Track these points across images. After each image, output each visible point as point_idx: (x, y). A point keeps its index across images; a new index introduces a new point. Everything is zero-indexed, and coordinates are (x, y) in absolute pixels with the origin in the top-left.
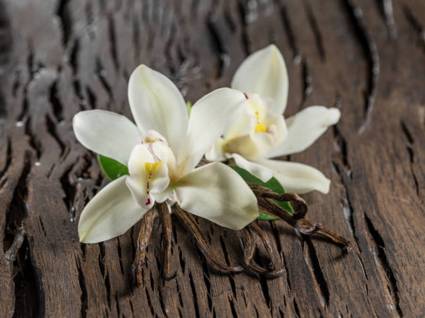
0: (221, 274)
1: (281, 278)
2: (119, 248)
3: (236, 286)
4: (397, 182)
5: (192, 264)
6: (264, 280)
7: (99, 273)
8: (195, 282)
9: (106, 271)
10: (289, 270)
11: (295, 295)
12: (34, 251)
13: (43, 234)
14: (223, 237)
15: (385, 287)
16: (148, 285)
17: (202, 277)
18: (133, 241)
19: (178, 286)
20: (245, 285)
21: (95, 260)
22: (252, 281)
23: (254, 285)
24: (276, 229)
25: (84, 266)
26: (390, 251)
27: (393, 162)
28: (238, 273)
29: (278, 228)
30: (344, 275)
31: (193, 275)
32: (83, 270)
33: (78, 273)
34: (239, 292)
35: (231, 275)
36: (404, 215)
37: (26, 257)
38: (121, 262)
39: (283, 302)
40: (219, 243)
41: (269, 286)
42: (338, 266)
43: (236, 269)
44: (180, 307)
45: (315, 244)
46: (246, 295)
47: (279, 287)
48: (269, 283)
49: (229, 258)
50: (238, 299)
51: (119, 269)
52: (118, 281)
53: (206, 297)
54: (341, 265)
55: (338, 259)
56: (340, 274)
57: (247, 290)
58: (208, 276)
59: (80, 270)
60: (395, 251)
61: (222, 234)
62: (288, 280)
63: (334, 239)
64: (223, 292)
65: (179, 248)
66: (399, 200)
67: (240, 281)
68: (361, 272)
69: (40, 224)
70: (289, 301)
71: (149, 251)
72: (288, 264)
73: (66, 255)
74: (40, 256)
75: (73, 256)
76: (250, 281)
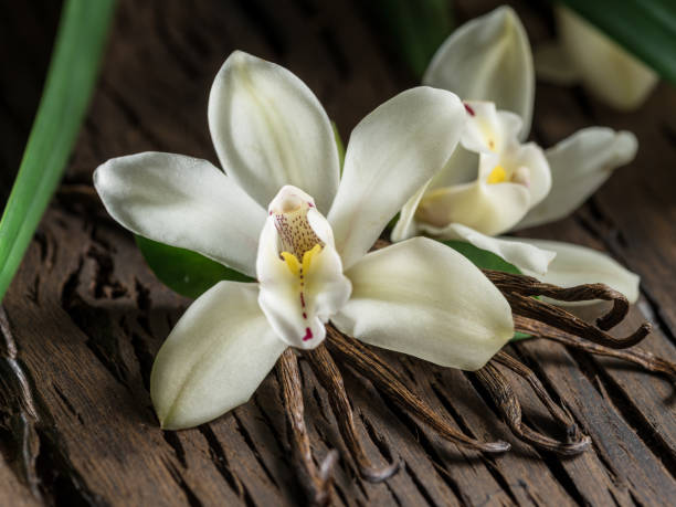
0: (468, 462)
1: (585, 454)
2: (242, 431)
3: (509, 482)
5: (401, 449)
6: (555, 463)
7: (233, 494)
8: (424, 482)
9: (239, 482)
10: (595, 437)
11: (630, 486)
12: (71, 458)
13: (77, 423)
14: (438, 386)
17: (435, 472)
18: (263, 413)
19: (395, 496)
20: (524, 476)
21: (205, 462)
22: (534, 467)
23: (541, 474)
24: (529, 358)
25: (190, 476)
28: (501, 454)
29: (535, 357)
31: (414, 469)
32: (192, 486)
33: (182, 494)
34: (518, 492)
35: (488, 459)
37: (56, 474)
38: (260, 460)
41: (572, 474)
43: (498, 447)
45: (612, 373)
46: (536, 498)
48: (568, 466)
49: (469, 426)
51: (264, 476)
57: (533, 489)
58: (445, 468)
59: (184, 486)
61: (434, 381)
62: (601, 458)
63: (645, 364)
64: (488, 498)
65: (362, 417)
67: (513, 470)
69: (60, 400)
70: (624, 499)
72: (586, 426)
73: (143, 460)
74: (90, 467)
75: (157, 458)
76: (530, 469)
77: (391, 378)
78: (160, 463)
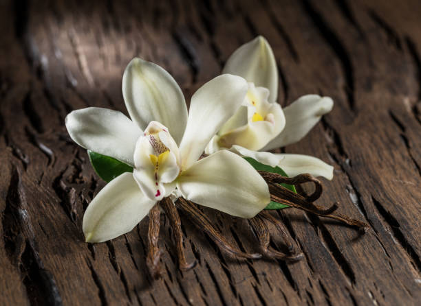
0: (239, 263)
1: (301, 262)
2: (128, 245)
3: (257, 272)
4: (397, 167)
5: (207, 256)
6: (284, 265)
7: (115, 272)
8: (214, 271)
9: (119, 268)
10: (308, 254)
11: (320, 277)
13: (46, 239)
14: (234, 228)
15: (409, 263)
16: (166, 277)
17: (220, 267)
18: (140, 238)
19: (197, 277)
20: (266, 270)
21: (105, 258)
22: (273, 267)
23: (275, 268)
24: (285, 217)
25: (95, 264)
26: (406, 230)
27: (389, 149)
28: (257, 260)
29: (288, 216)
30: (365, 255)
31: (210, 265)
32: (95, 269)
33: (90, 272)
34: (261, 277)
35: (249, 262)
36: (412, 196)
37: (31, 261)
38: (133, 258)
39: (308, 284)
40: (231, 234)
41: (291, 271)
42: (357, 247)
43: (254, 256)
44: (204, 296)
45: (329, 228)
46: (269, 280)
47: (301, 270)
48: (290, 267)
49: (244, 247)
50: (262, 284)
51: (133, 265)
52: (134, 277)
53: (228, 285)
54: (359, 245)
55: (355, 240)
56: (361, 254)
57: (269, 276)
58: (226, 265)
59: (91, 268)
60: (411, 229)
61: (232, 225)
62: (309, 264)
63: (347, 222)
64: (244, 279)
65: (190, 241)
66: (404, 183)
67: (260, 267)
68: (381, 251)
69: (40, 228)
70: (315, 283)
71: (160, 246)
72: (306, 249)
73: (74, 256)
74: (47, 258)
75: (81, 256)
76: (270, 267)
77: (206, 223)
78: (82, 257)
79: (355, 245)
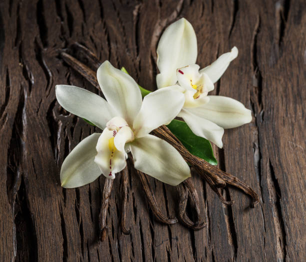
0: (162, 224)
1: (204, 228)
2: (90, 192)
3: (172, 236)
4: (296, 126)
6: (192, 231)
7: (77, 223)
8: (143, 231)
9: (80, 218)
10: (211, 220)
11: (214, 247)
12: (29, 195)
13: (35, 178)
15: (278, 239)
16: (110, 233)
18: (100, 186)
20: (178, 235)
21: (73, 206)
22: (184, 231)
23: (185, 235)
25: (65, 211)
26: (284, 202)
27: (295, 103)
30: (249, 227)
31: (142, 224)
32: (65, 217)
33: (60, 219)
34: (174, 242)
36: (298, 163)
38: (91, 207)
39: (204, 255)
40: (162, 190)
41: (196, 237)
42: (246, 217)
43: (173, 222)
44: (132, 257)
45: (231, 193)
46: (179, 246)
47: (202, 236)
48: (196, 233)
50: (173, 250)
51: (90, 216)
52: (89, 229)
53: (151, 247)
54: (248, 215)
55: (247, 209)
56: (247, 227)
57: (179, 242)
58: (153, 225)
59: (62, 216)
60: (288, 202)
62: (209, 231)
64: (162, 242)
65: (133, 194)
66: (296, 147)
67: (177, 231)
68: (261, 224)
69: (32, 165)
70: (209, 252)
71: (112, 197)
72: (210, 214)
73: (52, 201)
74: (33, 201)
75: (57, 199)
76: (182, 231)
77: (146, 184)
78: (57, 203)
79: (246, 215)
